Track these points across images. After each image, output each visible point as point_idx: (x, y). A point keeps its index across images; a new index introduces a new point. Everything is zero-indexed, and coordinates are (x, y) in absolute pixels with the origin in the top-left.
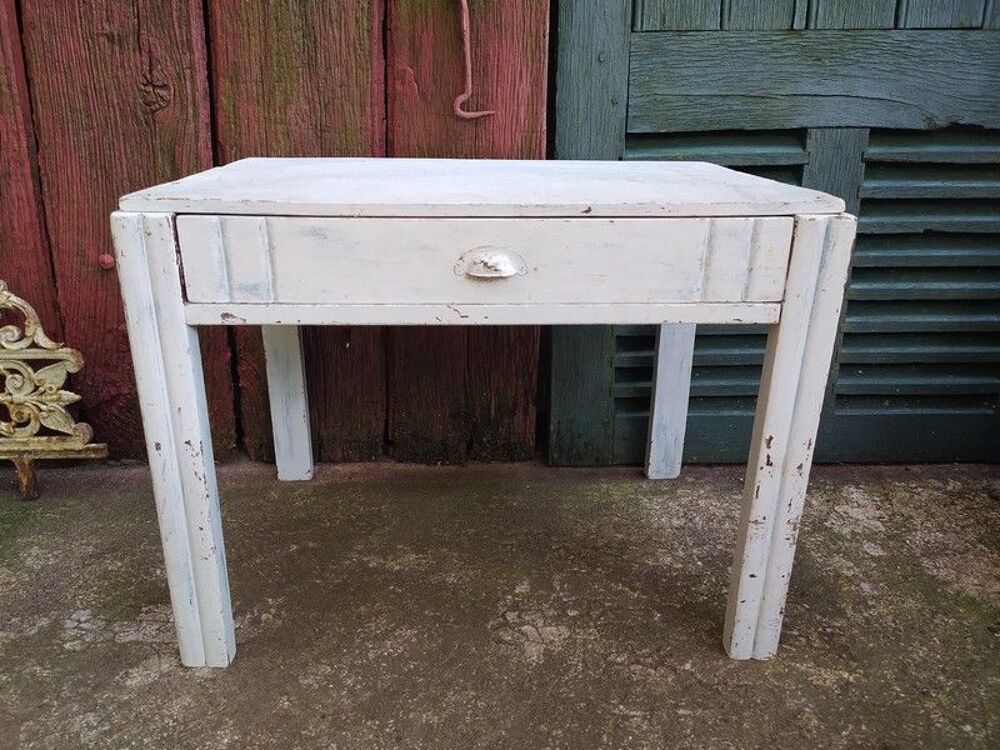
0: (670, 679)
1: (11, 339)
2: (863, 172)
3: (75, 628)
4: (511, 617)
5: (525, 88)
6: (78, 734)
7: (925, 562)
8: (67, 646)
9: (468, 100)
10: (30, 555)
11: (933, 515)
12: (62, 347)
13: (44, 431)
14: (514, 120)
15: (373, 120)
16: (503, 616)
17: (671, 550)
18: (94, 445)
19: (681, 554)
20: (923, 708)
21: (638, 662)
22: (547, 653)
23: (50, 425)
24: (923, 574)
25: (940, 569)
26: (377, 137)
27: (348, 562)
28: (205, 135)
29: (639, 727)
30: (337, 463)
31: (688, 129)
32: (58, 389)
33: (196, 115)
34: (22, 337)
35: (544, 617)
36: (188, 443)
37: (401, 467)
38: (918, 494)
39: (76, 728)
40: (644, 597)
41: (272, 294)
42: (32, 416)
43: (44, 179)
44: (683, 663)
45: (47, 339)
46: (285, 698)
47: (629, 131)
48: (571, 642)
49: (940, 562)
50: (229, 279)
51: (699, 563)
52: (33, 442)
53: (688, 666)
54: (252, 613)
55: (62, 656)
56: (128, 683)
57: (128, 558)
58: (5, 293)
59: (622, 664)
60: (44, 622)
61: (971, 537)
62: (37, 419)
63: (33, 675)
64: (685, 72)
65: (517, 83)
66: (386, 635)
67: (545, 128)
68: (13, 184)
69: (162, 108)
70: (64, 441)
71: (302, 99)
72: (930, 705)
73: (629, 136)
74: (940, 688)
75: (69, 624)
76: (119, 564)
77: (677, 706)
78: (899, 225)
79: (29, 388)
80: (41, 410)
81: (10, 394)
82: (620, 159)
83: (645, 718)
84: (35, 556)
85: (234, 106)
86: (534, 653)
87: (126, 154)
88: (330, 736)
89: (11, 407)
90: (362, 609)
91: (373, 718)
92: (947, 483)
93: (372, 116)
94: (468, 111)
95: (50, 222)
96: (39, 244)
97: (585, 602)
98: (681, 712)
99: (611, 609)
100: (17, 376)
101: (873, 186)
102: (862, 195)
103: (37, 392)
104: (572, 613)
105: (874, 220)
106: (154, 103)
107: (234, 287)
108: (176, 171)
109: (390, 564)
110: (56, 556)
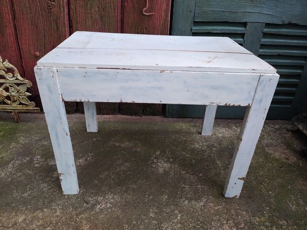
0: (196, 178)
1: (10, 77)
2: (262, 36)
3: (37, 160)
4: (155, 160)
5: (164, 6)
6: (42, 189)
7: (266, 148)
8: (35, 165)
9: (147, 10)
10: (21, 139)
11: (270, 135)
12: (25, 80)
13: (21, 104)
14: (160, 16)
15: (118, 14)
16: (153, 160)
17: (199, 143)
18: (35, 108)
19: (201, 144)
20: (260, 187)
21: (188, 174)
22: (164, 170)
23: (22, 102)
24: (265, 152)
25: (270, 150)
27: (110, 144)
28: (66, 17)
29: (188, 190)
30: (105, 115)
31: (212, 21)
32: (25, 92)
33: (64, 11)
34: (13, 76)
35: (164, 161)
37: (123, 116)
38: (267, 129)
39: (42, 187)
40: (190, 156)
42: (17, 99)
43: (17, 28)
44: (199, 174)
45: (21, 77)
46: (96, 181)
47: (195, 20)
48: (170, 168)
49: (270, 148)
51: (206, 147)
52: (18, 107)
53: (201, 175)
54: (85, 158)
55: (35, 168)
56: (54, 176)
58: (8, 63)
59: (184, 174)
60: (28, 159)
61: (280, 142)
62: (19, 100)
63: (28, 173)
64: (212, 3)
65: (162, 5)
66: (122, 164)
67: (169, 19)
68: (8, 29)
69: (53, 8)
70: (27, 107)
71: (96, 7)
72: (262, 186)
73: (194, 22)
74: (265, 182)
75: (35, 159)
76: (46, 143)
77: (197, 185)
78: (271, 52)
79: (16, 92)
80: (20, 98)
81: (11, 93)
83: (189, 188)
84: (22, 140)
85: (75, 8)
86: (161, 170)
87: (42, 22)
88: (109, 190)
89: (11, 97)
90: (115, 157)
91: (120, 186)
92: (275, 126)
93: (117, 13)
94: (147, 13)
95: (19, 42)
96: (16, 48)
97: (175, 157)
98: (198, 186)
99: (182, 159)
100: (12, 88)
101: (264, 40)
102: (261, 43)
103: (19, 93)
104: (171, 160)
105: (264, 50)
106: (51, 6)
108: (58, 27)
109: (122, 145)
110: (28, 140)
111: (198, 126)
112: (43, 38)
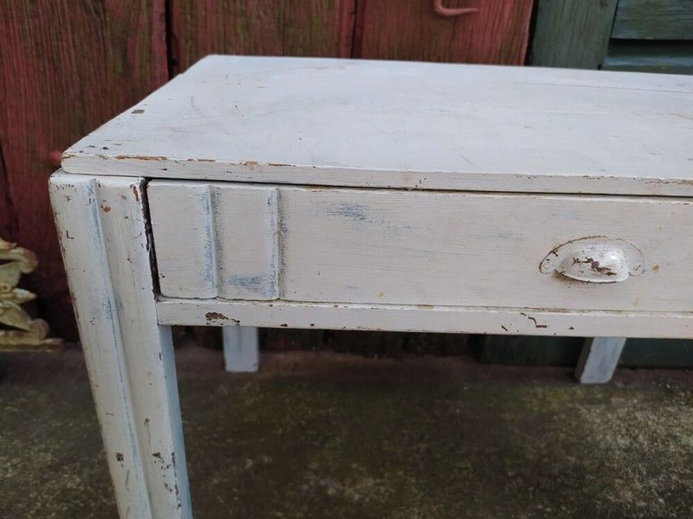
12: (15, 248)
14: (497, 21)
15: (341, 15)
18: (49, 341)
19: (639, 486)
23: (6, 320)
26: (344, 34)
27: (305, 487)
28: (159, 26)
32: (13, 288)
33: (150, 5)
36: (157, 455)
41: (276, 288)
47: (614, 36)
50: (220, 269)
51: (661, 500)
57: (86, 471)
70: (21, 336)
73: (613, 41)
76: (78, 480)
82: (600, 68)
87: (75, 46)
93: (341, 10)
94: (449, 7)
107: (227, 278)
108: (127, 66)
109: (349, 491)
110: (14, 466)
111: (599, 402)
112: (78, 104)
